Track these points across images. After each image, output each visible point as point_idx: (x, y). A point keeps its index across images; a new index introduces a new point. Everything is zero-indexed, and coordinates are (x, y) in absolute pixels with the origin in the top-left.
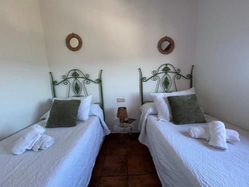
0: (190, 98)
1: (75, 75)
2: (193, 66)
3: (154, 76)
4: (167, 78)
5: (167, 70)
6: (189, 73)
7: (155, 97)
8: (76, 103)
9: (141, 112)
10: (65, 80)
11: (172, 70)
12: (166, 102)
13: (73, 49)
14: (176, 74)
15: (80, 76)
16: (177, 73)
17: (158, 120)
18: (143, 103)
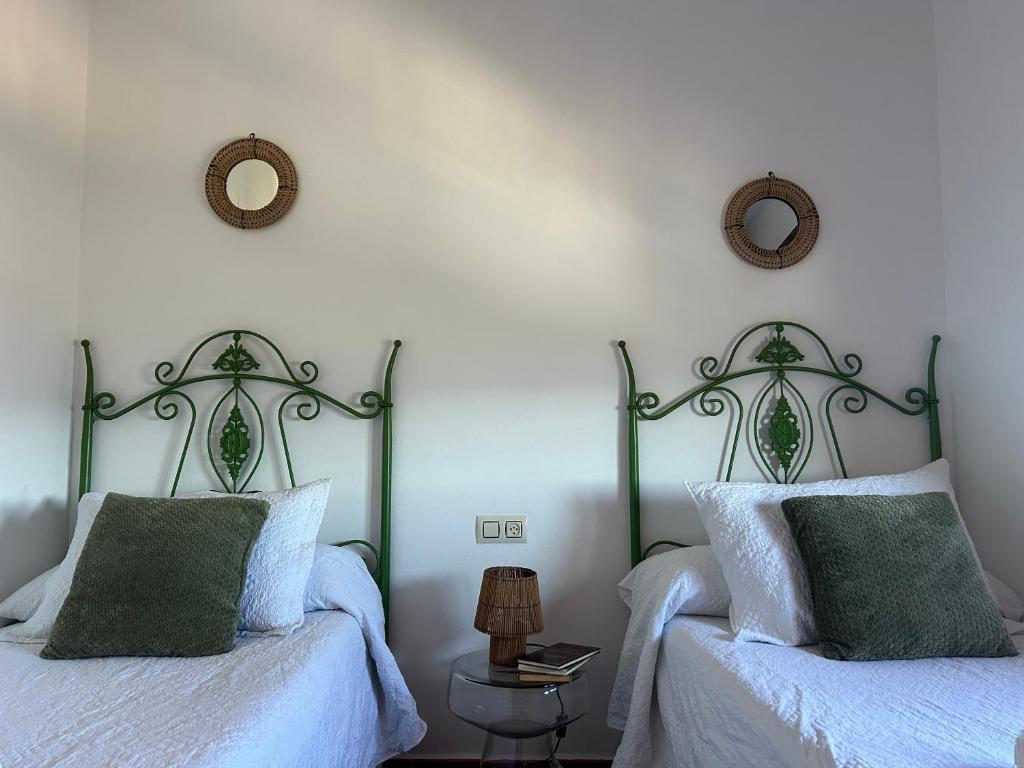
0: (912, 511)
1: (237, 364)
2: (937, 339)
3: (706, 389)
4: (782, 404)
5: (780, 358)
6: (918, 380)
7: (712, 505)
8: (243, 518)
9: (628, 613)
10: (170, 388)
11: (813, 356)
12: (775, 532)
13: (245, 220)
14: (836, 383)
15: (267, 370)
16: (840, 376)
17: (731, 637)
18: (638, 555)
